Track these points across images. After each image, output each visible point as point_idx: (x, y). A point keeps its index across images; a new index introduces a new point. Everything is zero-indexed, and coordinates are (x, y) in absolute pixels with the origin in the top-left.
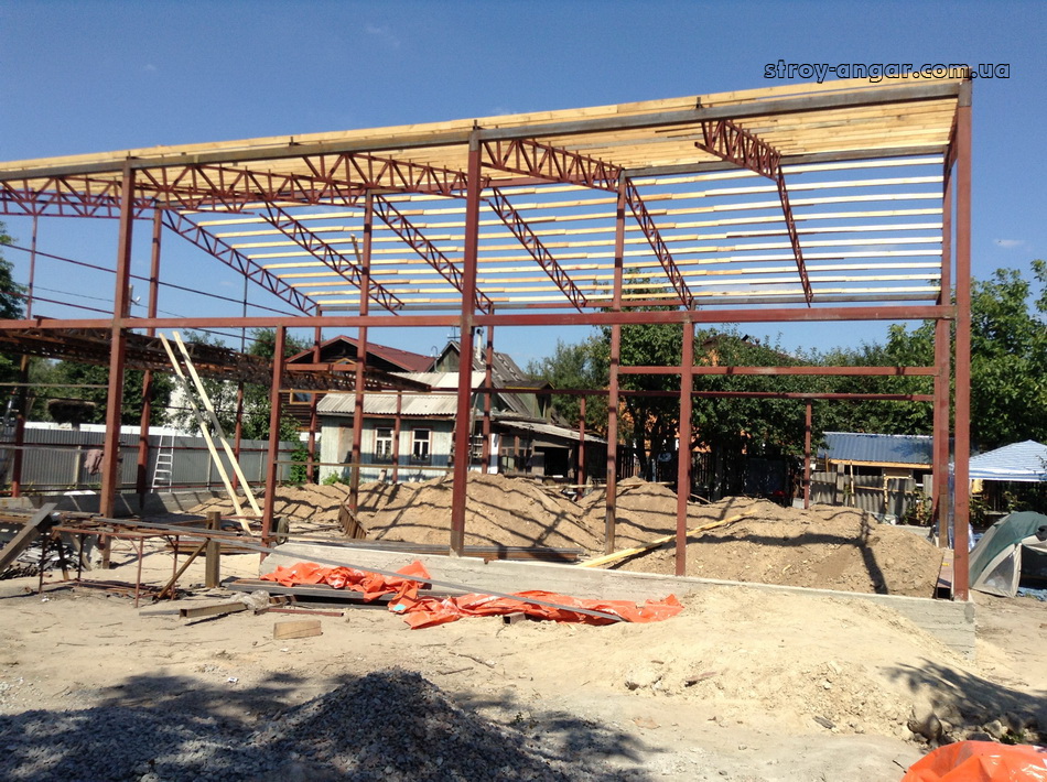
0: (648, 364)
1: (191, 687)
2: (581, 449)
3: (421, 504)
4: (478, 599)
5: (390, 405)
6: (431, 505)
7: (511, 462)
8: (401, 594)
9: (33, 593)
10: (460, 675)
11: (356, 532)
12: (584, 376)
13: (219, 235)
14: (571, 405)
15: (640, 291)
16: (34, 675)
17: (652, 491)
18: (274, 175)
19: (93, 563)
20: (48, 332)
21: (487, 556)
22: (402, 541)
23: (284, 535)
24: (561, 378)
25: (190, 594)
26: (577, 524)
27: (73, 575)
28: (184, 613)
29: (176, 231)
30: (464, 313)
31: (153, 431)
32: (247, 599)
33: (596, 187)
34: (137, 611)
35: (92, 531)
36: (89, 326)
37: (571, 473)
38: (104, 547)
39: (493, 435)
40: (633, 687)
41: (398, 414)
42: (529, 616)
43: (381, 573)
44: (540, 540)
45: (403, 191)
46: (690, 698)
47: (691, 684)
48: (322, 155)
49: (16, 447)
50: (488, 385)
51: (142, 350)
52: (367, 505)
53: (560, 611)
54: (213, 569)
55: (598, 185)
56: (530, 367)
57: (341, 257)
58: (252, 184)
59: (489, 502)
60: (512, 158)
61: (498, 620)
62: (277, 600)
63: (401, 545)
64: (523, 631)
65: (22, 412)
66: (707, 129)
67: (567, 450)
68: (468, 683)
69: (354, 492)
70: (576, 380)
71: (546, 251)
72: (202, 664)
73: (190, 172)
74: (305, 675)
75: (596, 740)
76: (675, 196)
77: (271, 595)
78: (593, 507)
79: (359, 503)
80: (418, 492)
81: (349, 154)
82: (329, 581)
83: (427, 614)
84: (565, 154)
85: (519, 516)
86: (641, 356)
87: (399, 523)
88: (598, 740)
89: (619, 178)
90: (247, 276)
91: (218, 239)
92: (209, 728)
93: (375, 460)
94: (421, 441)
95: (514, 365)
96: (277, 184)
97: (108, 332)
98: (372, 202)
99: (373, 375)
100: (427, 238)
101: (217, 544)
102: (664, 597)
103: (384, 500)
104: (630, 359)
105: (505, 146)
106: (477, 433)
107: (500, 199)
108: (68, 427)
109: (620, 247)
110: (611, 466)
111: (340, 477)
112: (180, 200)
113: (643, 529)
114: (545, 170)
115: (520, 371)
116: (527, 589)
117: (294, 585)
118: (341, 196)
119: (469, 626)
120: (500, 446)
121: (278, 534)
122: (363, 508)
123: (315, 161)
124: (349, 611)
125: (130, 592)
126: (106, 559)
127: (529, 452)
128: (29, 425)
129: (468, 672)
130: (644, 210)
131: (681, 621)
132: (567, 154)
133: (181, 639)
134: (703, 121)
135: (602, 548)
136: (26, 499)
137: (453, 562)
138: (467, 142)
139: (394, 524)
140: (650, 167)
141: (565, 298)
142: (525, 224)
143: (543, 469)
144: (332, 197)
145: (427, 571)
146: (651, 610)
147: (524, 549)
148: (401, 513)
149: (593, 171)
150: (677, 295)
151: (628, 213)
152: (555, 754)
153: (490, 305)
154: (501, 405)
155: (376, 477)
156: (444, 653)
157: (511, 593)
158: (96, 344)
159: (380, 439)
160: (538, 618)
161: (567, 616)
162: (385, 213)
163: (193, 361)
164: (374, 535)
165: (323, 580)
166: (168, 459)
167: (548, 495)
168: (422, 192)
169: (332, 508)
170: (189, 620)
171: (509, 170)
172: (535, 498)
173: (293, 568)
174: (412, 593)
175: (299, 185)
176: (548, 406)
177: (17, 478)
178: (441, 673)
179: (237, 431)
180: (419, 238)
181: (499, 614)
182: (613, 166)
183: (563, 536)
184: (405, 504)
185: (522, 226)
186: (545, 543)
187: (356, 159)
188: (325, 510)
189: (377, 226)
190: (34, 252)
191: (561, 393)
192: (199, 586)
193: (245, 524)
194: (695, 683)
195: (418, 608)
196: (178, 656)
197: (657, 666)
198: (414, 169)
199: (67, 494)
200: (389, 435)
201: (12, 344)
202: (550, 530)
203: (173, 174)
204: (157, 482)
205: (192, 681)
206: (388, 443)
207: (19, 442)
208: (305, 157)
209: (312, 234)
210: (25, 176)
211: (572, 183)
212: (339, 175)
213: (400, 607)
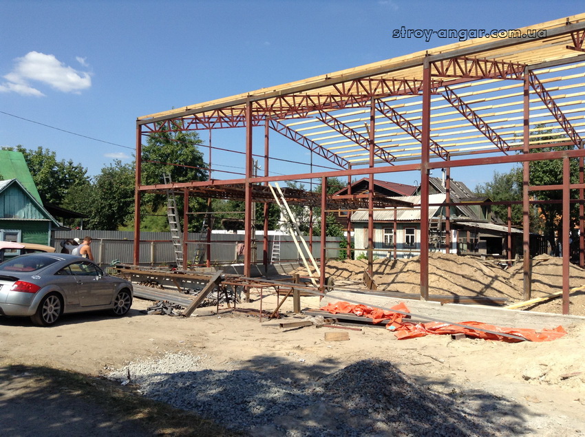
0: (553, 183)
1: (282, 363)
2: (509, 238)
3: (408, 271)
4: (437, 325)
5: (391, 216)
6: (413, 271)
7: (465, 246)
8: (393, 320)
9: (215, 314)
10: (423, 366)
11: (372, 286)
12: (512, 193)
13: (297, 130)
14: (504, 211)
15: (546, 138)
16: (212, 353)
17: (557, 263)
18: (321, 96)
19: (242, 300)
20: (217, 187)
21: (443, 300)
22: (398, 291)
23: (331, 287)
24: (497, 194)
25: (286, 316)
26: (506, 283)
27: (232, 305)
28: (282, 325)
29: (276, 130)
30: (423, 162)
31: (270, 233)
32: (313, 319)
33: (508, 79)
34: (261, 324)
35: (239, 284)
36: (235, 183)
37: (504, 252)
38: (246, 292)
39: (453, 231)
40: (527, 379)
41: (395, 220)
42: (468, 336)
43: (382, 308)
44: (481, 293)
45: (389, 95)
46: (563, 387)
47: (564, 378)
48: (343, 82)
49: (207, 243)
50: (447, 202)
51: (261, 193)
52: (379, 271)
53: (486, 333)
54: (297, 303)
55: (510, 77)
56: (477, 189)
57: (360, 135)
58: (309, 102)
59: (449, 270)
60: (451, 68)
61: (448, 337)
62: (328, 321)
63: (396, 293)
64: (464, 345)
65: (209, 226)
66: (576, 36)
67: (501, 239)
68: (428, 371)
69: (371, 264)
70: (507, 195)
71: (480, 119)
72: (288, 352)
73: (278, 100)
74: (339, 361)
75: (498, 406)
76: (563, 78)
77: (325, 318)
78: (517, 273)
79: (374, 270)
80: (406, 264)
81: (358, 79)
82: (354, 311)
83: (407, 332)
84: (486, 62)
85: (468, 278)
86: (548, 179)
87: (396, 281)
88: (500, 406)
89: (524, 71)
90: (312, 151)
91: (296, 132)
92: (287, 383)
93: (384, 246)
94: (410, 235)
95: (466, 188)
96: (323, 100)
97: (244, 185)
98: (375, 103)
99: (378, 199)
100: (407, 119)
101: (298, 291)
102: (555, 327)
103: (388, 268)
104: (541, 181)
105: (446, 63)
106: (443, 230)
107: (449, 92)
108: (231, 232)
109: (527, 112)
110: (526, 248)
111: (365, 255)
112: (276, 114)
113: (550, 286)
114: (473, 73)
115: (470, 192)
116: (467, 320)
117: (337, 313)
118: (357, 102)
119: (431, 339)
120: (458, 237)
121: (328, 286)
122: (377, 273)
123: (340, 86)
124: (365, 328)
125: (258, 314)
126: (248, 298)
127: (476, 240)
128: (214, 232)
129: (428, 365)
130: (543, 88)
131: (561, 342)
132: (488, 61)
133: (280, 338)
134: (572, 32)
135: (522, 297)
136: (213, 268)
137: (422, 303)
138: (422, 64)
139: (393, 282)
140: (545, 62)
141: (495, 146)
142: (466, 105)
143: (486, 250)
144: (352, 103)
145: (408, 308)
146: (546, 335)
147: (470, 297)
148: (397, 276)
149: (505, 70)
150: (569, 139)
151: (532, 91)
152: (472, 412)
153: (447, 154)
154: (458, 213)
155: (385, 256)
156: (415, 353)
157: (457, 322)
158: (240, 191)
159: (386, 234)
160: (473, 337)
161: (491, 337)
162: (382, 108)
163: (285, 197)
164: (382, 287)
165: (351, 311)
166: (278, 247)
167: (486, 266)
168: (400, 95)
169: (360, 273)
170: (285, 329)
171: (449, 76)
172: (479, 268)
173: (336, 304)
174: (399, 320)
175: (334, 99)
176: (489, 212)
177: (209, 258)
178: (412, 364)
179: (310, 232)
180: (402, 120)
181: (449, 334)
182: (520, 65)
183: (496, 290)
184: (399, 271)
185: (464, 106)
186: (485, 294)
187: (362, 82)
188: (357, 274)
189: (378, 116)
190: (210, 147)
191: (497, 204)
192: (291, 312)
193: (314, 281)
194: (567, 378)
195: (402, 328)
196: (278, 347)
197: (543, 367)
198: (395, 82)
199: (232, 265)
200: (391, 232)
201: (202, 193)
202: (488, 286)
203: (270, 102)
204: (273, 259)
205: (284, 360)
206: (391, 237)
207: (209, 241)
208: (334, 85)
209: (344, 125)
210: (203, 111)
211: (491, 78)
212: (354, 91)
213: (393, 327)
